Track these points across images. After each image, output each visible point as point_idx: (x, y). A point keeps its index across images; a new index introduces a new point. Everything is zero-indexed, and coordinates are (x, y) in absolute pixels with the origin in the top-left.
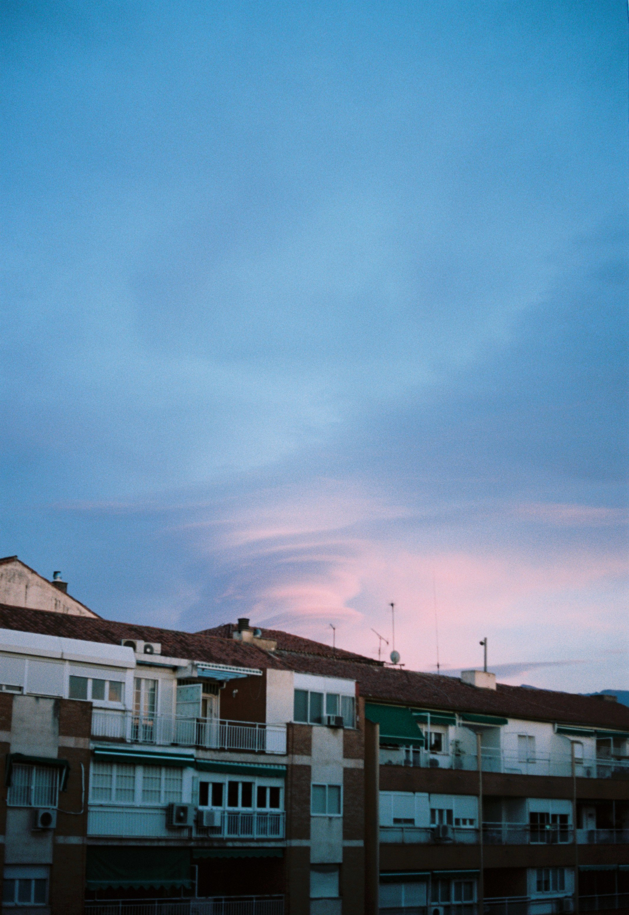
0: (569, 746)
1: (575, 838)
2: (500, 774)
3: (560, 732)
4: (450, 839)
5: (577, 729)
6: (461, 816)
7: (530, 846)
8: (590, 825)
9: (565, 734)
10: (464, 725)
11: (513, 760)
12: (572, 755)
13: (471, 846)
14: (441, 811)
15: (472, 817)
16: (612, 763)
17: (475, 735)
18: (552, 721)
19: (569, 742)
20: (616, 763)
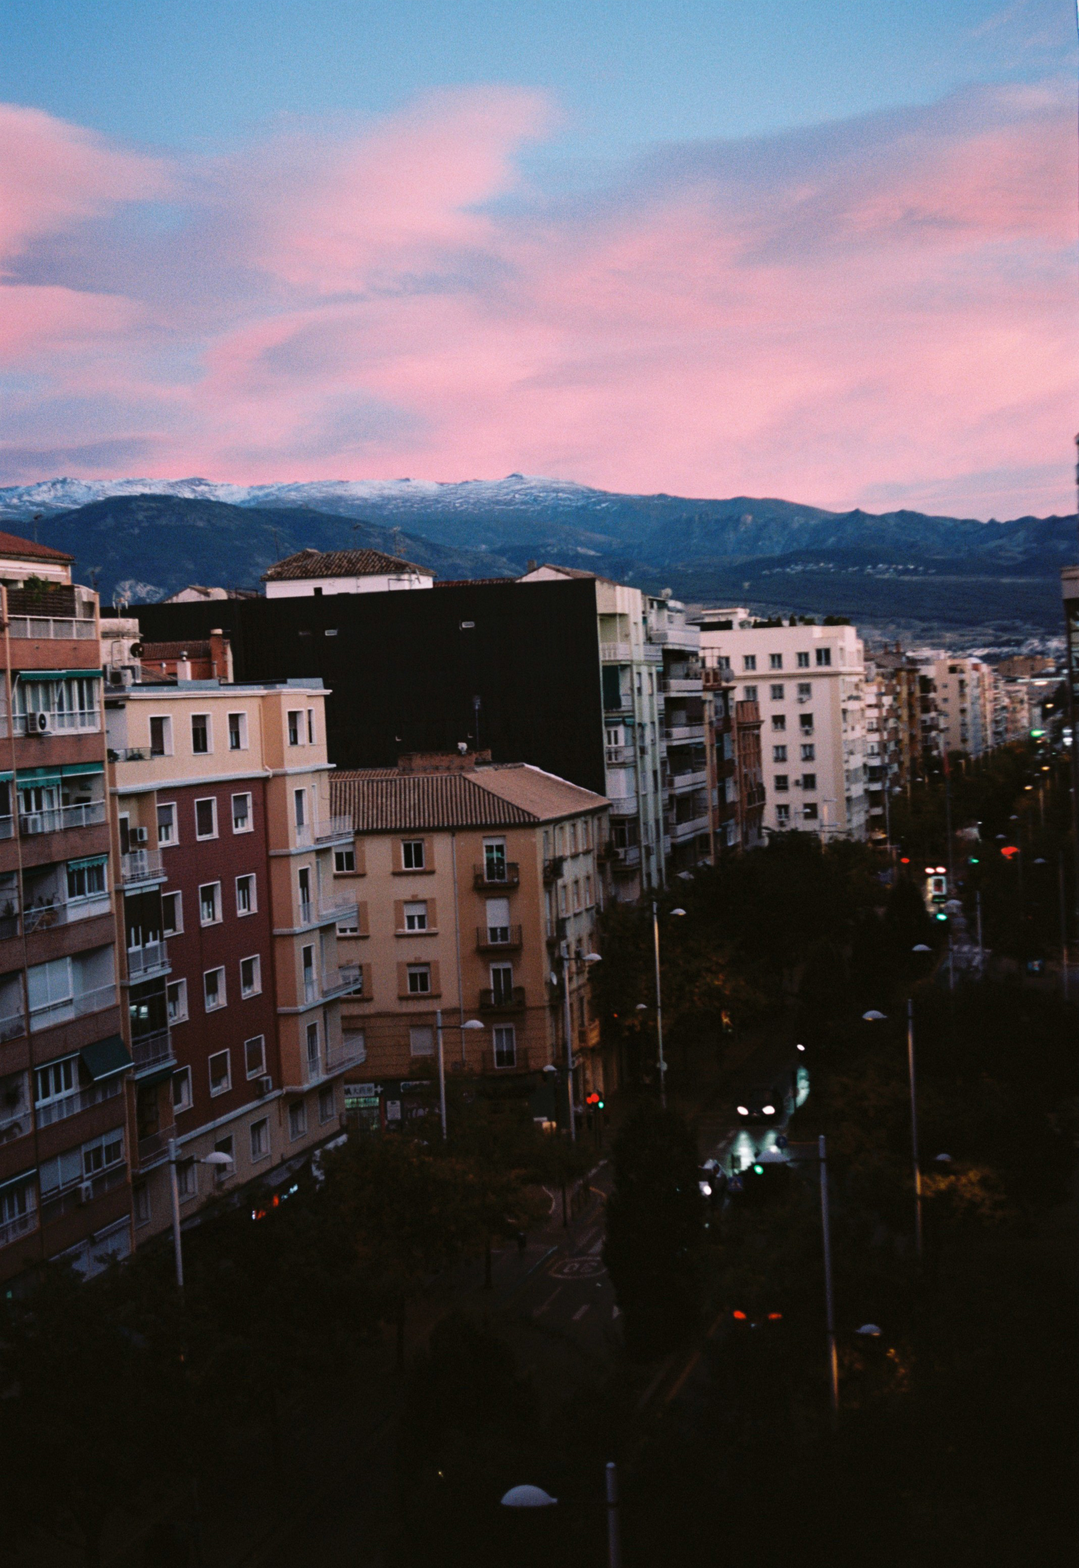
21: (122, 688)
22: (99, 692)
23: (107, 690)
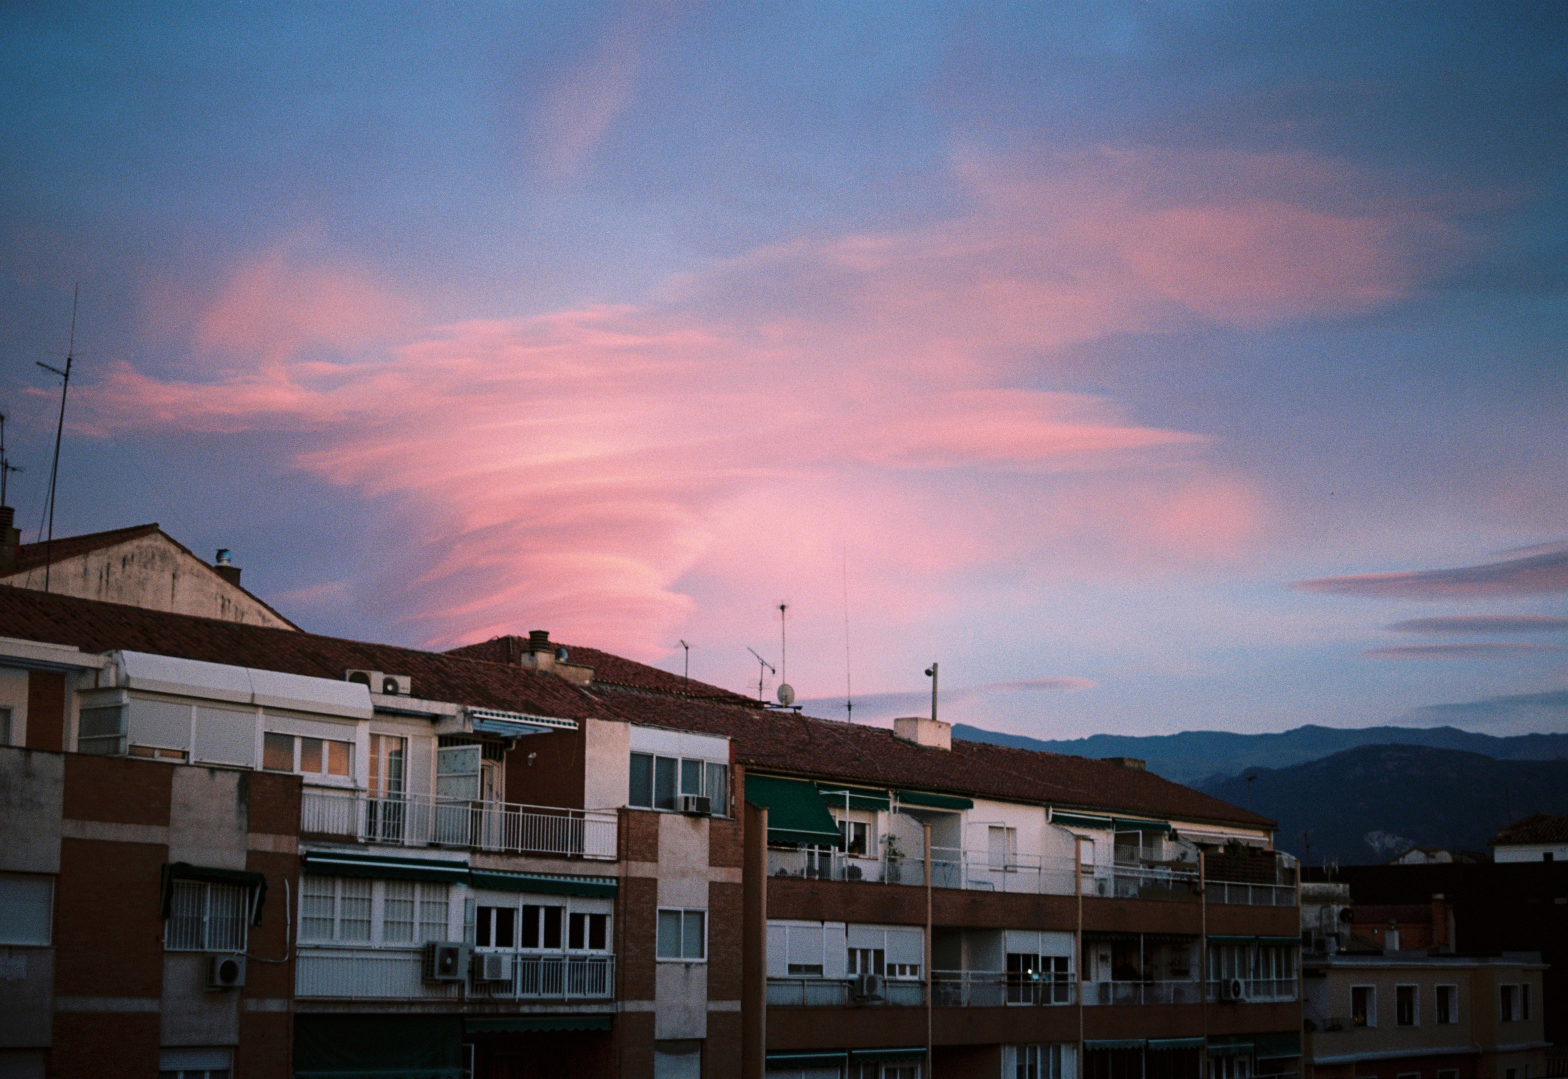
0: (1074, 843)
1: (1078, 996)
2: (959, 891)
3: (1056, 820)
4: (879, 998)
5: (1083, 817)
6: (896, 961)
7: (1006, 1007)
8: (1103, 973)
9: (1064, 825)
10: (902, 810)
11: (979, 867)
12: (1077, 860)
13: (914, 1008)
14: (865, 952)
15: (914, 962)
16: (1140, 872)
17: (921, 828)
18: (1044, 803)
19: (1072, 838)
20: (1146, 873)
21: (1325, 955)
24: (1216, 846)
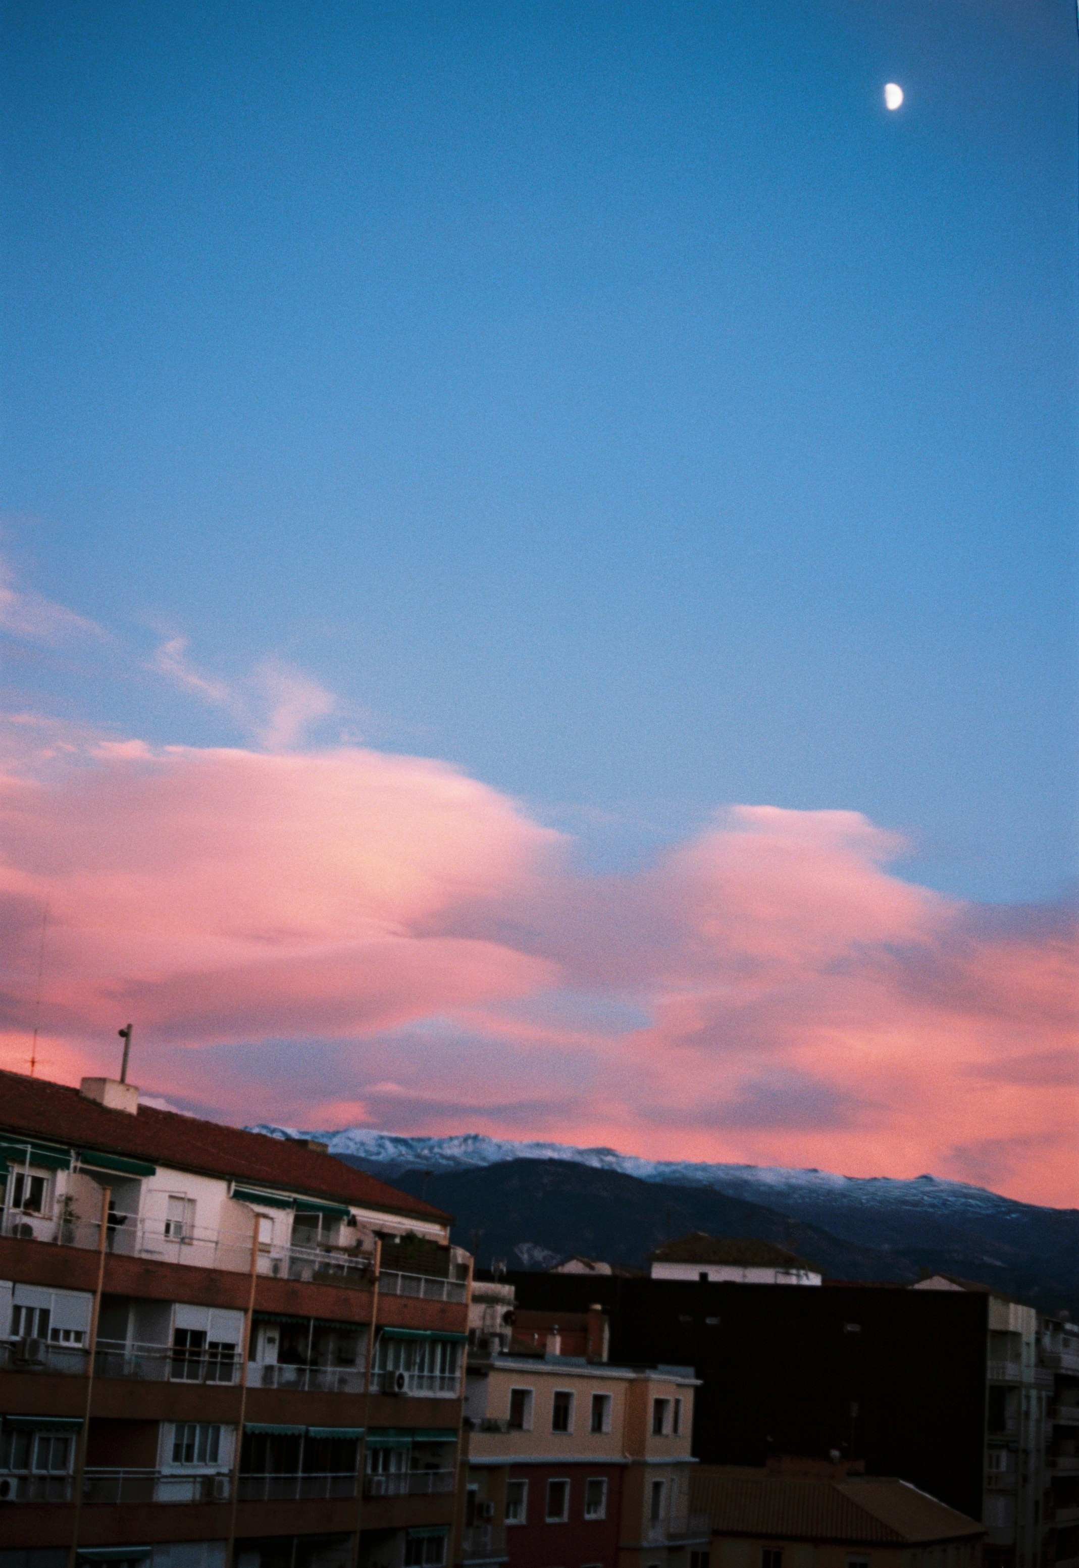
0: (253, 1221)
1: (242, 1378)
2: (131, 1259)
3: (238, 1196)
4: (41, 1363)
5: (266, 1195)
6: (62, 1326)
7: (168, 1383)
8: (269, 1355)
9: (245, 1201)
10: (82, 1171)
11: (155, 1236)
12: (255, 1237)
13: (75, 1377)
14: (30, 1310)
15: (79, 1329)
16: (316, 1255)
17: (100, 1191)
18: (227, 1177)
19: (251, 1214)
20: (323, 1256)
21: (488, 1355)
22: (463, 1359)
23: (470, 1355)
24: (393, 1236)
